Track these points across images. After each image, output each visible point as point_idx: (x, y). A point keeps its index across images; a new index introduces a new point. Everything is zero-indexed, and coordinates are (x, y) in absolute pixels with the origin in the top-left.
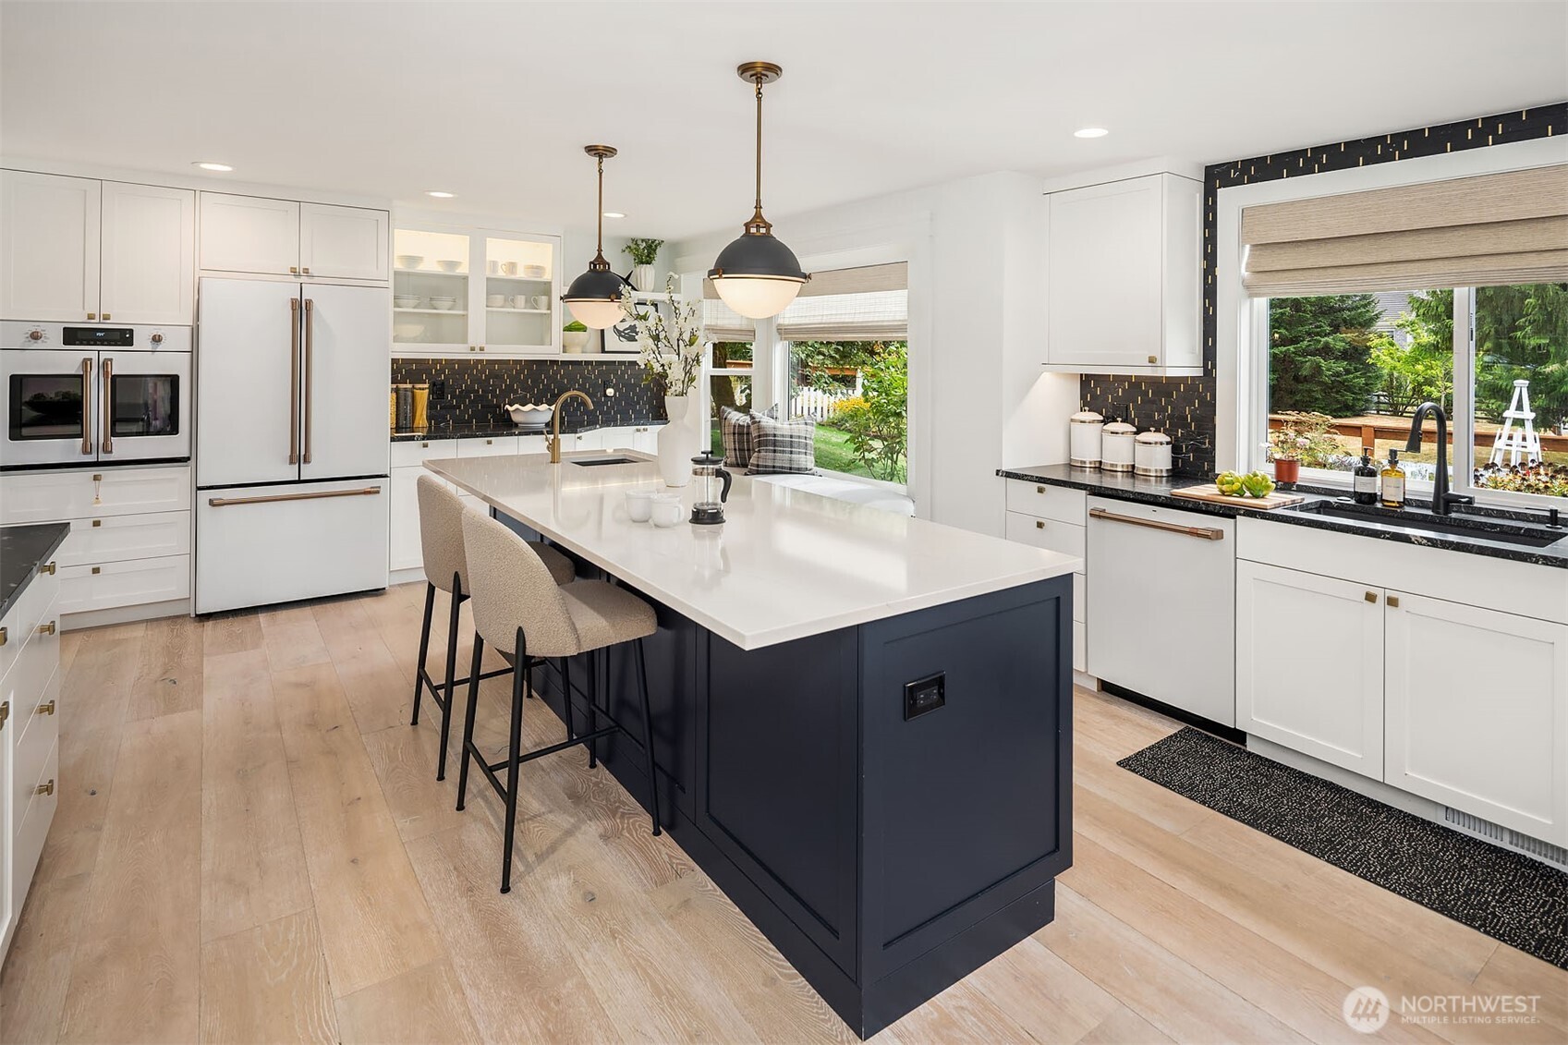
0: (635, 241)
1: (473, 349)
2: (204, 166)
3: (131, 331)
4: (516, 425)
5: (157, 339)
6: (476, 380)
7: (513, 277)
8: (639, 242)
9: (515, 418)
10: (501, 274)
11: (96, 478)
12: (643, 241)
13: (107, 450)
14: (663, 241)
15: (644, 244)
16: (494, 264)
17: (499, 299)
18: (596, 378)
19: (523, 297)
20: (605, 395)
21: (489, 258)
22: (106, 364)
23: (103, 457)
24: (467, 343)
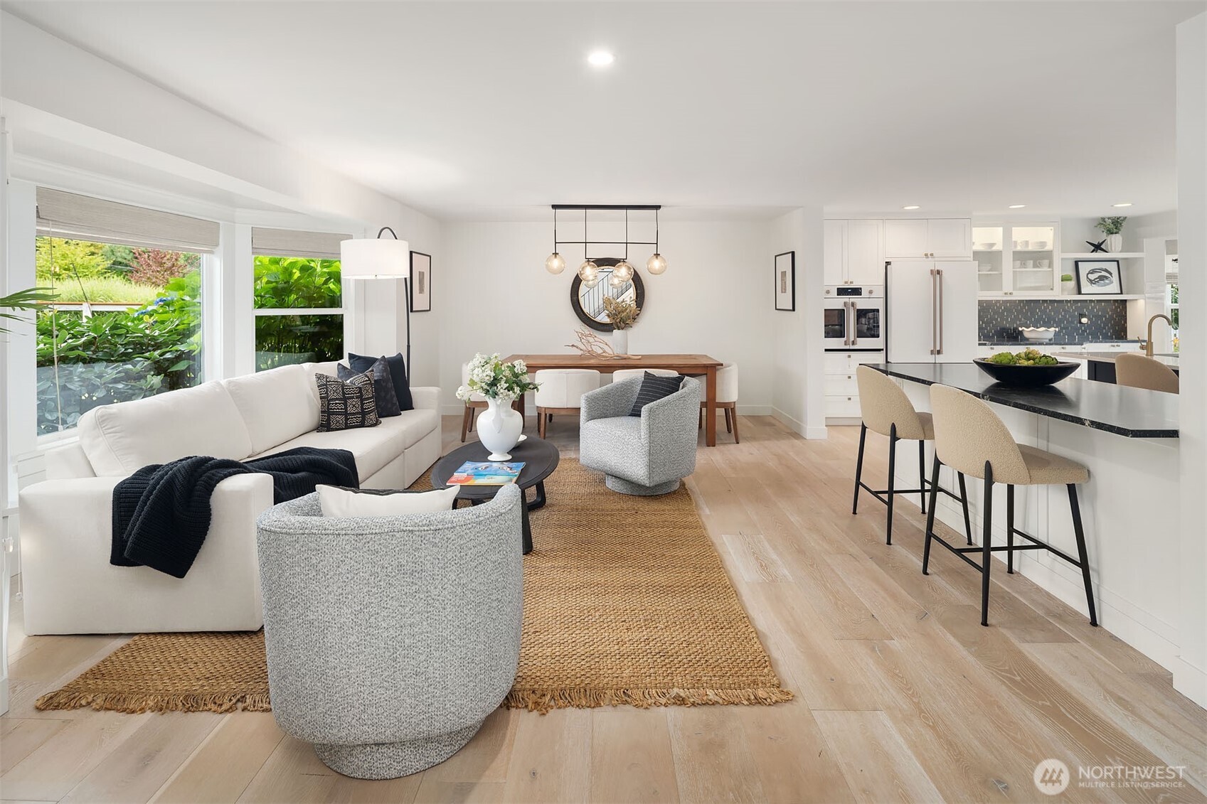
0: (1103, 219)
1: (1006, 294)
2: (905, 208)
3: (861, 289)
4: (1027, 339)
5: (871, 292)
6: (996, 312)
7: (1026, 249)
8: (1106, 220)
9: (1026, 335)
10: (1019, 248)
11: (849, 356)
12: (1109, 218)
13: (853, 343)
14: (1126, 217)
15: (1110, 221)
16: (1016, 242)
17: (1018, 263)
18: (1074, 311)
19: (1032, 262)
20: (1080, 323)
21: (1014, 240)
22: (853, 304)
23: (852, 347)
24: (1001, 290)
